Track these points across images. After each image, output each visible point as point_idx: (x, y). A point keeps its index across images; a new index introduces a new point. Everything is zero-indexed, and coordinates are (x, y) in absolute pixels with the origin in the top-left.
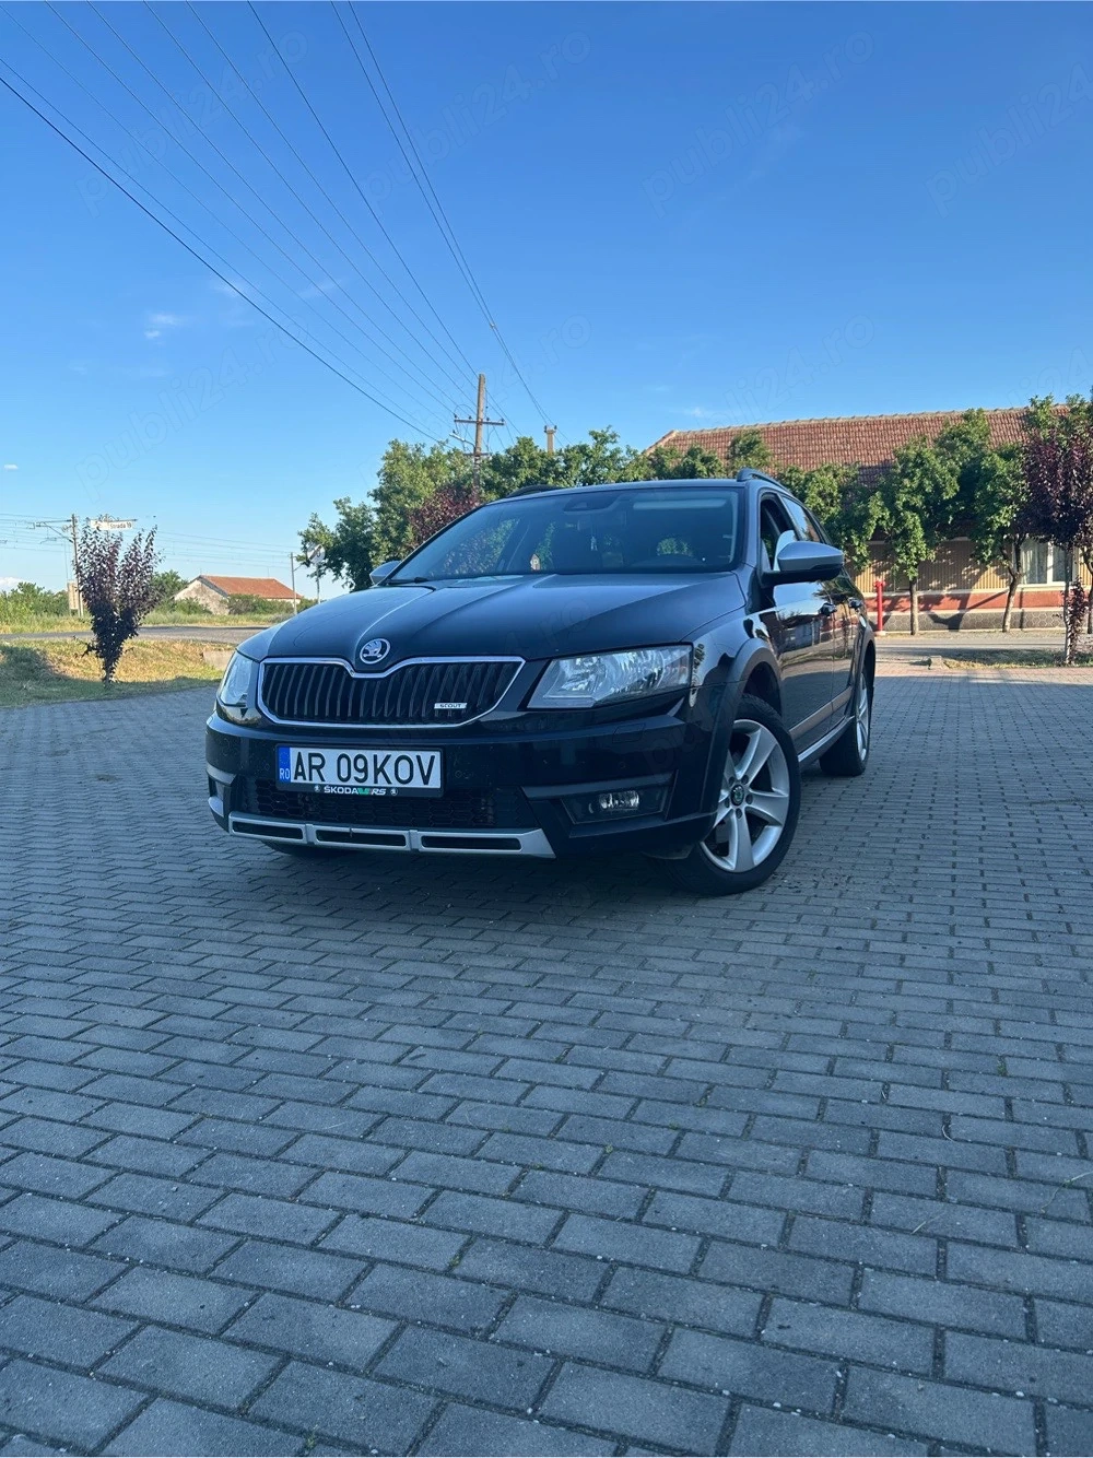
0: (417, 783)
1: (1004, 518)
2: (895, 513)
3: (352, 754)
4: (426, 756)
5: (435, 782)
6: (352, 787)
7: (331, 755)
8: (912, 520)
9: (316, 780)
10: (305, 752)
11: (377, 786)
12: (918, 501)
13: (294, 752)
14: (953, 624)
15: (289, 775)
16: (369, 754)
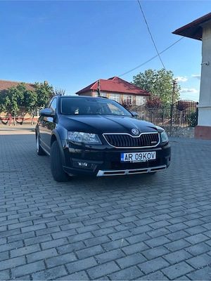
0: (151, 158)
1: (32, 104)
2: (11, 100)
3: (139, 153)
4: (153, 153)
5: (155, 158)
6: (139, 161)
7: (134, 154)
8: (15, 103)
9: (130, 160)
10: (128, 154)
11: (144, 160)
12: (16, 99)
13: (125, 154)
14: (21, 123)
15: (123, 159)
16: (142, 153)
